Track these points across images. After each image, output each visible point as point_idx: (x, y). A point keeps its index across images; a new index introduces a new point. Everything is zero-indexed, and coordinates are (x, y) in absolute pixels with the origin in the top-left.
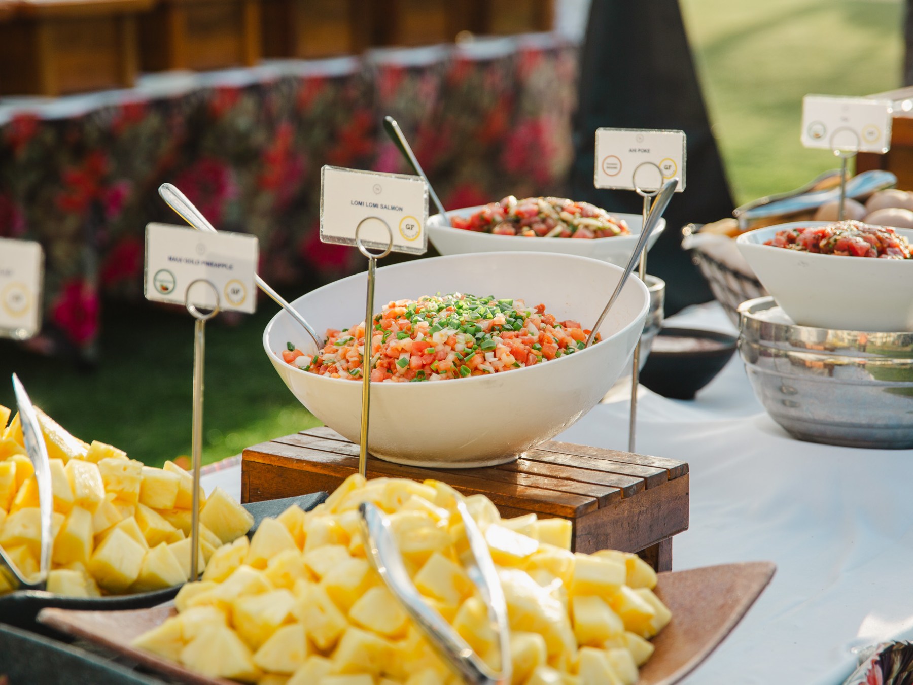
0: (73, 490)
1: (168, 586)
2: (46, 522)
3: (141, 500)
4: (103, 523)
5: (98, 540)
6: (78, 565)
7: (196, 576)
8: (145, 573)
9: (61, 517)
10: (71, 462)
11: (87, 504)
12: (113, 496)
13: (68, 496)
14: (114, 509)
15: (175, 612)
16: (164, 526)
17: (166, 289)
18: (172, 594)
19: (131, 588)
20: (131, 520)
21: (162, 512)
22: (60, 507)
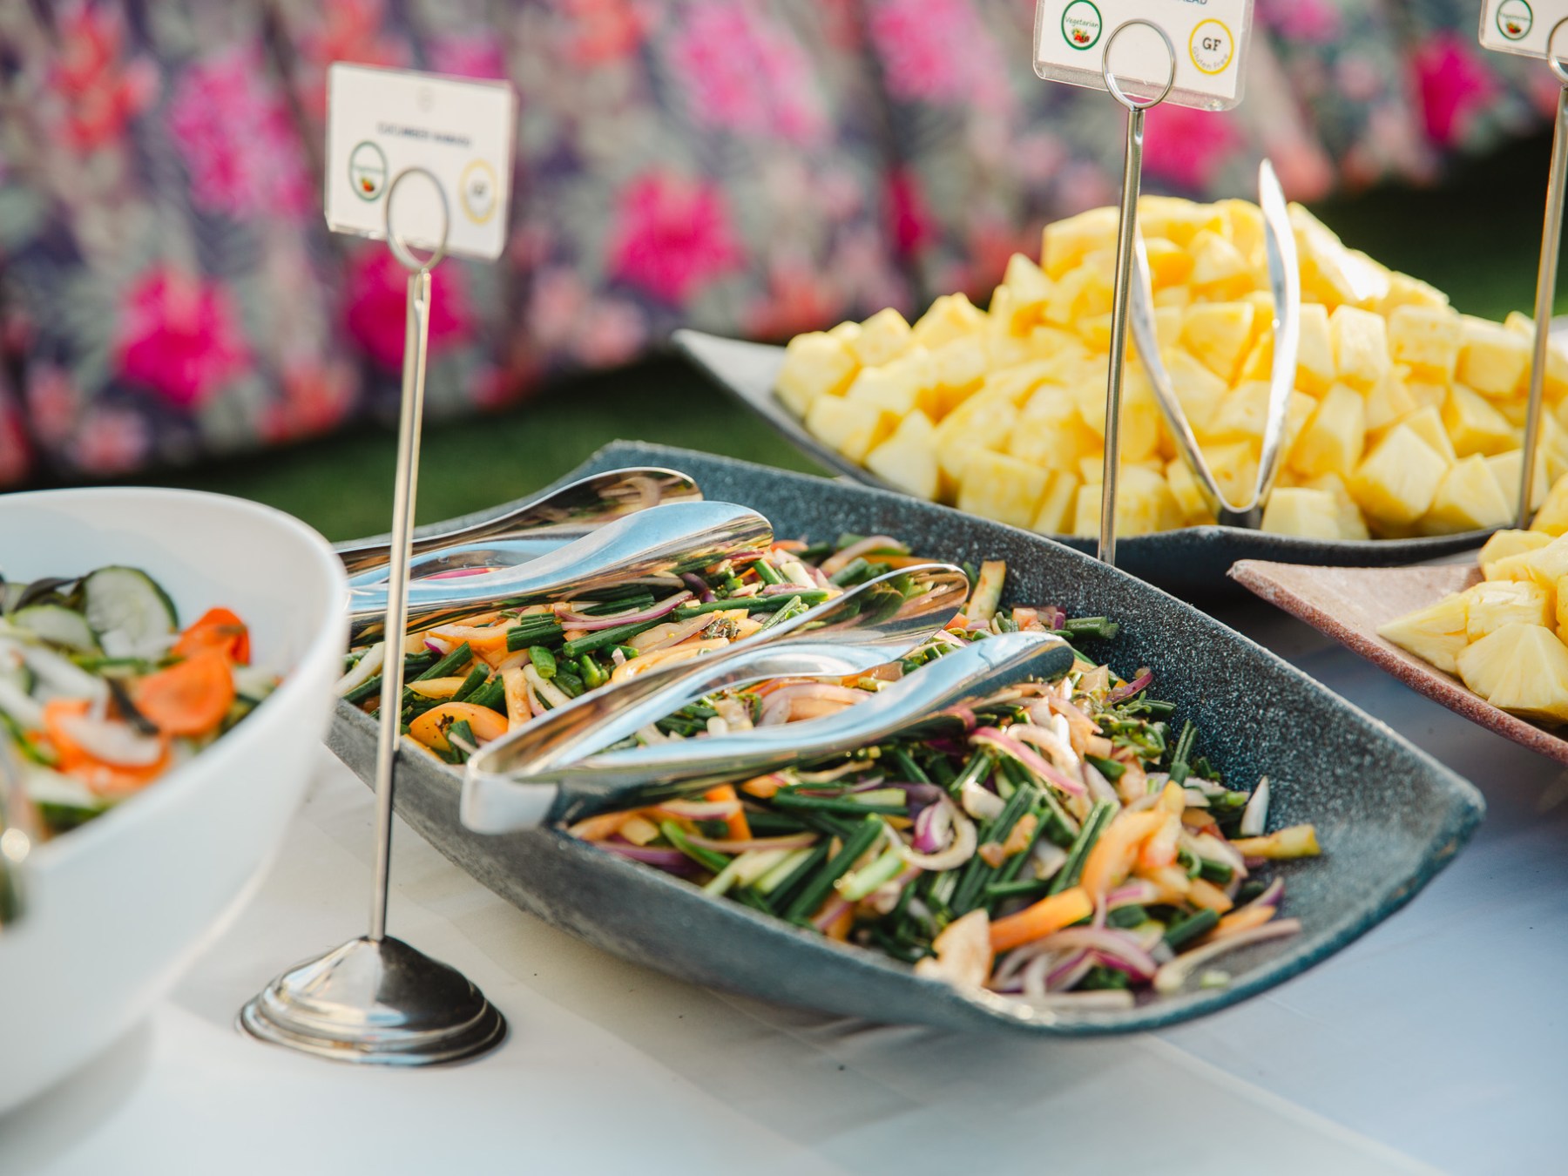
0: (1336, 359)
1: (1476, 528)
2: (1276, 411)
3: (1460, 375)
4: (1382, 414)
5: (1371, 441)
6: (1332, 481)
7: (1525, 519)
8: (1440, 506)
9: (1308, 402)
10: (1343, 312)
11: (1356, 383)
12: (1404, 371)
13: (1324, 367)
14: (1404, 394)
15: (1478, 576)
16: (1493, 423)
17: (1515, 30)
18: (1479, 542)
19: (1416, 527)
20: (1432, 414)
21: (1494, 400)
22: (1309, 385)
